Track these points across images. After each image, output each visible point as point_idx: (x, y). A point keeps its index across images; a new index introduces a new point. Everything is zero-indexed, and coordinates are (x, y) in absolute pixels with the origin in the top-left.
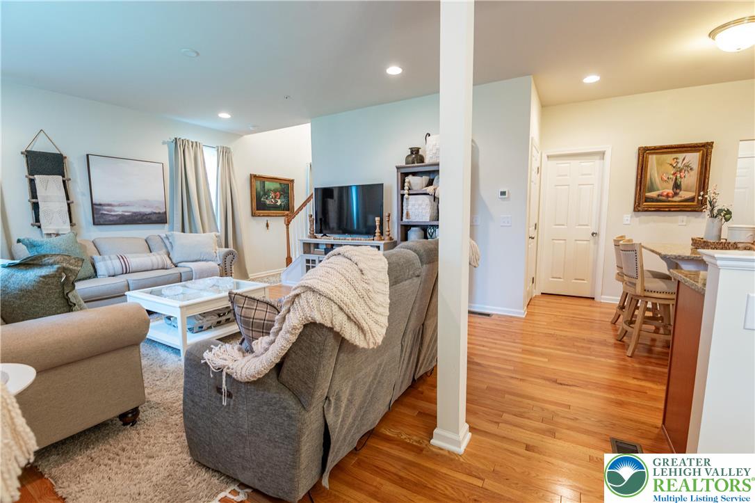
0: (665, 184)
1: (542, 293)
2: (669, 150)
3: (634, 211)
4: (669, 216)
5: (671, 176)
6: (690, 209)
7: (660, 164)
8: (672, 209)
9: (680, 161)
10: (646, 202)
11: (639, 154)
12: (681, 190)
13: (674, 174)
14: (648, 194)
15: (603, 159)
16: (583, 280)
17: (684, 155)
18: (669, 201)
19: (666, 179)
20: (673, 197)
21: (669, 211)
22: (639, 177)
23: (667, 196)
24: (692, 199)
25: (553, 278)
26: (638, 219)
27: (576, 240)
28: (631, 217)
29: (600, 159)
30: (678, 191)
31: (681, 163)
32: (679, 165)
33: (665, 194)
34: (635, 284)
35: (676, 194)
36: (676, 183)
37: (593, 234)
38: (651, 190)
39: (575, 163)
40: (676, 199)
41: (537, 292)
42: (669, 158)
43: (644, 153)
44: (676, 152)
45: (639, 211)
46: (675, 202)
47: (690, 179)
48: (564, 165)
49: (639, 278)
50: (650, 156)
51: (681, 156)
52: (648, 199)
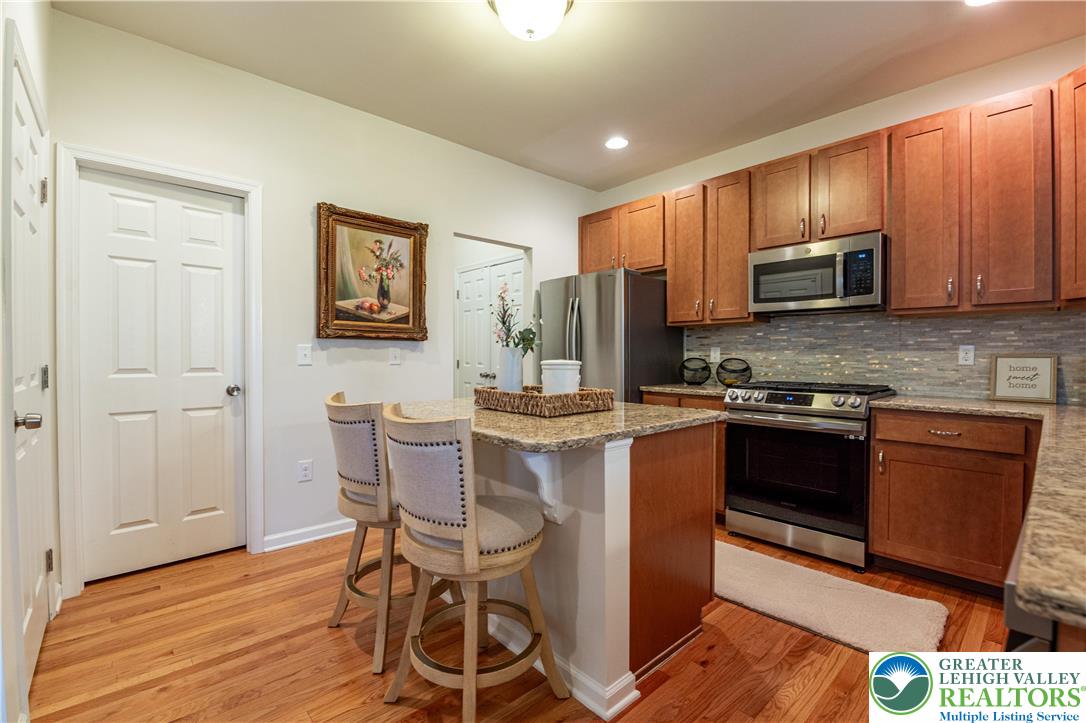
0: (366, 287)
1: (87, 584)
2: (369, 223)
3: (319, 336)
4: (376, 348)
5: (374, 273)
6: (405, 336)
7: (356, 246)
8: (382, 335)
9: (385, 247)
10: (337, 319)
11: (319, 217)
12: (389, 302)
13: (378, 270)
14: (340, 303)
15: (242, 212)
16: (214, 509)
17: (392, 237)
18: (374, 320)
19: (367, 277)
20: (379, 313)
21: (378, 338)
22: (323, 265)
23: (371, 309)
24: (404, 319)
25: (123, 526)
26: (325, 352)
27: (184, 410)
28: (313, 349)
29: (234, 212)
30: (386, 302)
31: (386, 250)
32: (384, 255)
33: (368, 305)
34: (459, 544)
35: (383, 308)
36: (381, 287)
37: (230, 392)
38: (345, 296)
39: (170, 206)
40: (384, 316)
41: (68, 587)
42: (369, 237)
43: (330, 217)
44: (378, 230)
45: (328, 337)
46: (383, 322)
47: (400, 283)
48: (138, 205)
49: (471, 524)
50: (339, 227)
51: (386, 238)
52: (341, 314)
